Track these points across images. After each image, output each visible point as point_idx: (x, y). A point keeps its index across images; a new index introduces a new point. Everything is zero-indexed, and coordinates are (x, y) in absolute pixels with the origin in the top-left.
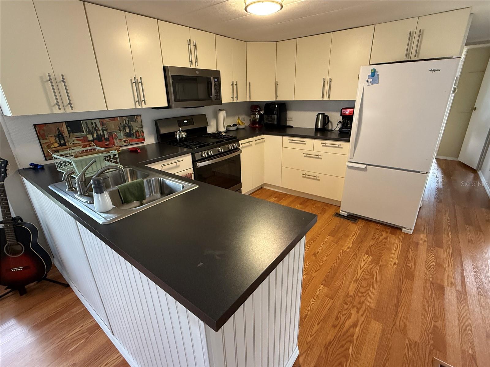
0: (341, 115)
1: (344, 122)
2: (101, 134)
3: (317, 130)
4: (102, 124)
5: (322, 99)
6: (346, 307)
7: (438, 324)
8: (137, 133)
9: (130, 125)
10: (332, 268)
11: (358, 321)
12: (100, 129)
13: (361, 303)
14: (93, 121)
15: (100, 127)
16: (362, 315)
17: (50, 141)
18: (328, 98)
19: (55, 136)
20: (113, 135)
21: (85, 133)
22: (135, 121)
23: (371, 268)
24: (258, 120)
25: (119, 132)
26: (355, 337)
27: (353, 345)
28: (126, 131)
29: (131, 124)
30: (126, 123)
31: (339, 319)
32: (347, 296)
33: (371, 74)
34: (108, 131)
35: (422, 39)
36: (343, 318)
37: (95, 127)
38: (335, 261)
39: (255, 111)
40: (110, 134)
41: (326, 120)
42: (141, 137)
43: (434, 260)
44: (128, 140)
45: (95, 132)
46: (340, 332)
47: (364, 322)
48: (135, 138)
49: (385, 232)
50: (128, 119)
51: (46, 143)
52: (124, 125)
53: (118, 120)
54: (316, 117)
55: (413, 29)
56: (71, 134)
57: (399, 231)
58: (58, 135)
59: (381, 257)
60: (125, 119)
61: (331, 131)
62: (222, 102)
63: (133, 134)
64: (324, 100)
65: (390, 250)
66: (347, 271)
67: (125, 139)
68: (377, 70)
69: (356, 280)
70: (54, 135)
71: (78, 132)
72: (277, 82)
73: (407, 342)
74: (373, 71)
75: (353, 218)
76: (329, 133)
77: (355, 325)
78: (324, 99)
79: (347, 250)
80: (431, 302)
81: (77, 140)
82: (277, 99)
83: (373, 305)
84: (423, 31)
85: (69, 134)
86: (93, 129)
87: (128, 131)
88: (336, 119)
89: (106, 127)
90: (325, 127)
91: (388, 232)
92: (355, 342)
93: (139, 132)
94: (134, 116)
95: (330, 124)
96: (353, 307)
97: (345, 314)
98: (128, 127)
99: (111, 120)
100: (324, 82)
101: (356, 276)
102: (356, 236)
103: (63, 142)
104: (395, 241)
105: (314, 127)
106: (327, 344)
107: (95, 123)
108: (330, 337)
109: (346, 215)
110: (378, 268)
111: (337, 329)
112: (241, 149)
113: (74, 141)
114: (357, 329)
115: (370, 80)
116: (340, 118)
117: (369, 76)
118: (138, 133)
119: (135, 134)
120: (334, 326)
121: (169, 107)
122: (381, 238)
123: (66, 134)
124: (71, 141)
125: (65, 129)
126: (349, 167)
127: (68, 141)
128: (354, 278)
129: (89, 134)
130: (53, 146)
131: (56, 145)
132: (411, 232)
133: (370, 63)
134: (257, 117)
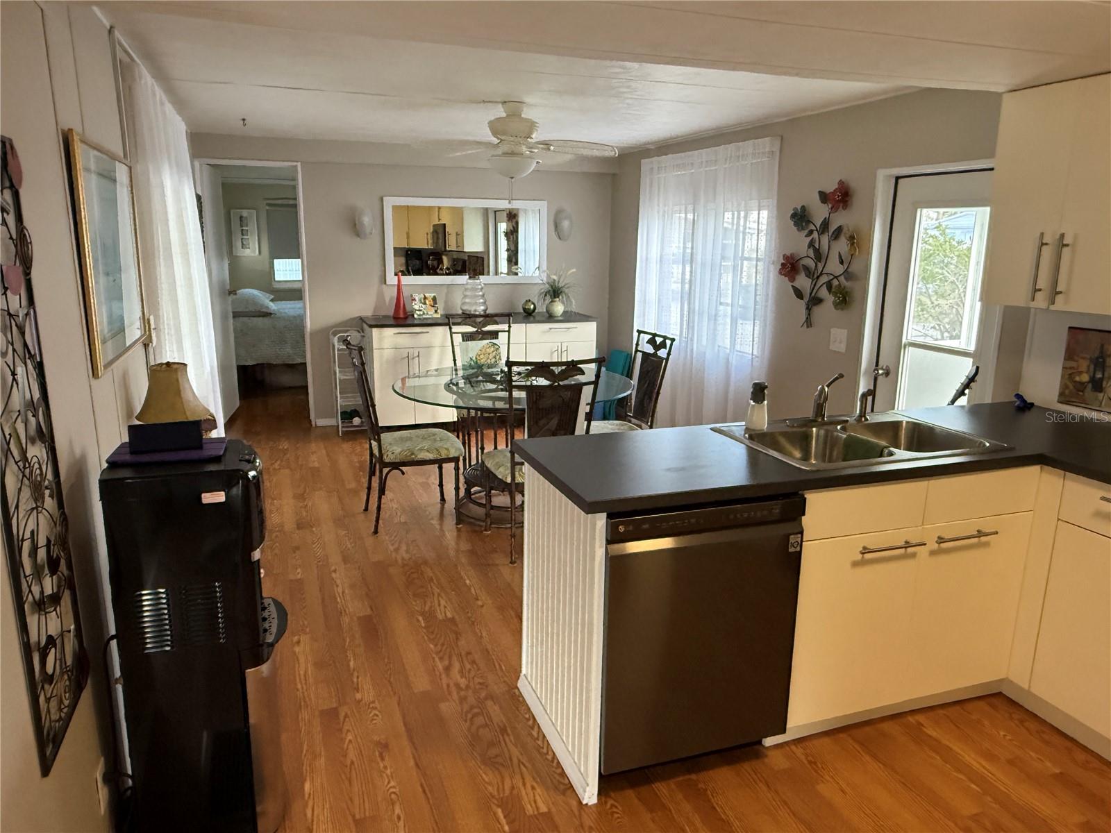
17: (1079, 366)
19: (1091, 360)
51: (1071, 368)
58: (1097, 358)
70: (1088, 357)
103: (1099, 375)
130: (1077, 379)
131: (1085, 378)
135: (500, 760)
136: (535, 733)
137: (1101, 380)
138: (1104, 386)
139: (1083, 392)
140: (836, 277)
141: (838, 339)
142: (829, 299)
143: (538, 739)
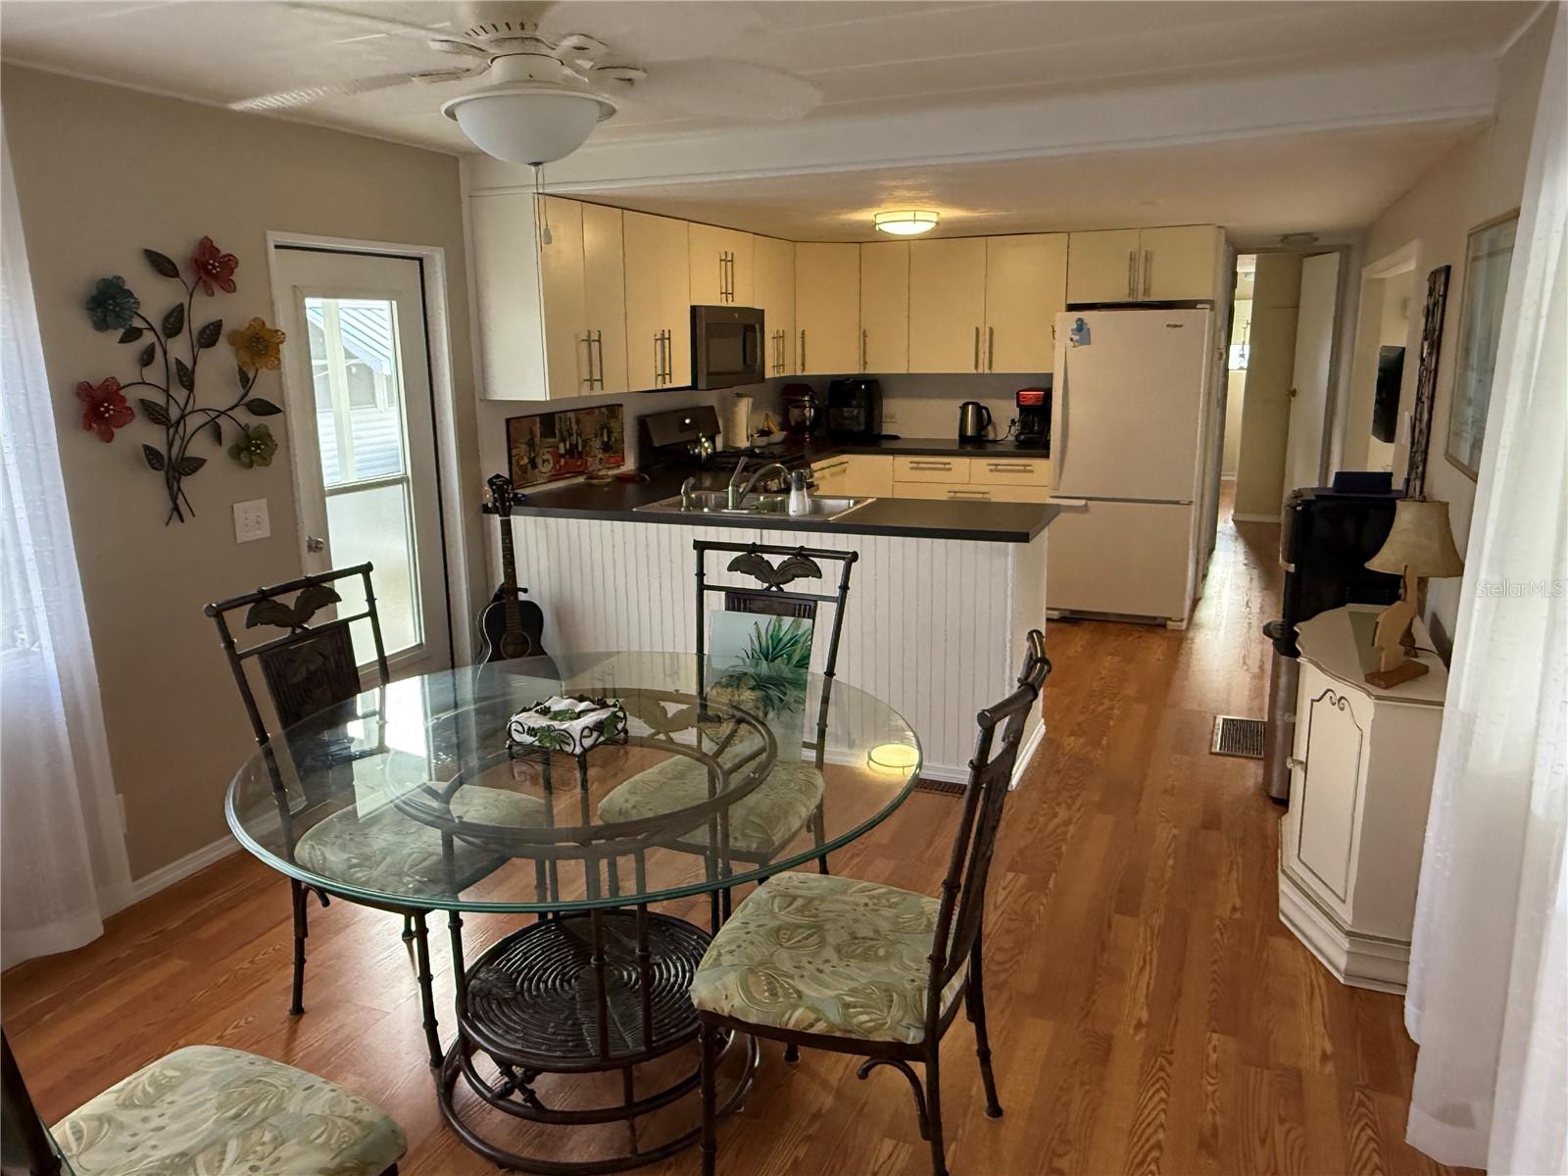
0: (1018, 405)
1: (1027, 419)
2: (575, 442)
3: (964, 439)
5: (975, 372)
6: (1093, 699)
8: (616, 444)
9: (608, 425)
11: (1114, 706)
12: (575, 432)
13: (1115, 695)
14: (568, 415)
15: (574, 428)
16: (1119, 702)
17: (519, 452)
18: (988, 368)
19: (527, 443)
20: (588, 445)
21: (558, 439)
22: (616, 418)
23: (1123, 666)
24: (810, 422)
25: (595, 440)
27: (1113, 720)
28: (603, 437)
29: (610, 424)
30: (605, 421)
32: (1094, 691)
33: (1075, 326)
34: (583, 436)
35: (1151, 264)
36: (1092, 707)
37: (570, 427)
39: (801, 398)
40: (584, 444)
41: (983, 419)
42: (620, 454)
45: (569, 437)
46: (1093, 715)
47: (1124, 705)
48: (612, 453)
50: (608, 412)
52: (601, 425)
53: (596, 414)
54: (959, 412)
55: (1135, 249)
56: (543, 440)
57: (1160, 628)
58: (531, 440)
59: (1135, 656)
60: (604, 413)
61: (995, 442)
62: (764, 377)
63: (611, 446)
65: (1149, 649)
67: (601, 456)
68: (1085, 321)
69: (1101, 678)
70: (525, 441)
71: (550, 437)
72: (865, 331)
74: (1079, 322)
75: (1071, 620)
76: (989, 445)
77: (1112, 708)
78: (980, 371)
81: (548, 452)
82: (864, 369)
83: (1132, 695)
84: (1151, 252)
85: (541, 438)
86: (566, 431)
87: (606, 439)
88: (1005, 414)
89: (581, 427)
90: (982, 433)
91: (1142, 629)
92: (1115, 718)
94: (614, 408)
95: (990, 428)
96: (1104, 698)
97: (1095, 704)
98: (606, 430)
99: (589, 415)
100: (978, 334)
103: (533, 455)
104: (1156, 641)
105: (956, 436)
106: (1079, 722)
107: (570, 419)
108: (1081, 718)
109: (1057, 618)
110: (1133, 666)
111: (1089, 713)
113: (544, 454)
114: (1116, 711)
115: (1076, 338)
116: (1015, 413)
117: (1073, 331)
118: (618, 444)
119: (613, 446)
121: (694, 387)
122: (1131, 638)
123: (537, 439)
124: (541, 453)
125: (537, 429)
127: (538, 454)
128: (1098, 677)
129: (562, 441)
130: (522, 462)
131: (526, 460)
132: (1182, 626)
133: (1068, 302)
134: (808, 414)
135: (1078, 760)
138: (536, 462)
140: (223, 413)
141: (252, 520)
142: (215, 457)
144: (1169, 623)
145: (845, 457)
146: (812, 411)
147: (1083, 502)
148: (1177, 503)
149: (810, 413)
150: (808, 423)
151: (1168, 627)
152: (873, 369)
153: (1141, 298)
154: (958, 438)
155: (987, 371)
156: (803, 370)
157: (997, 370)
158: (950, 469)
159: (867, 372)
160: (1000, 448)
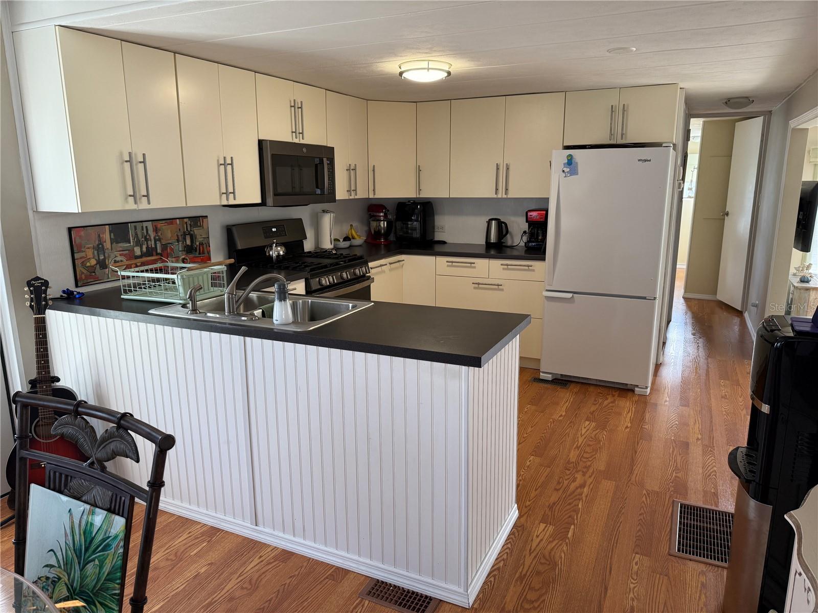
0: (527, 222)
1: (533, 231)
2: (153, 246)
3: (489, 245)
4: (156, 230)
5: (495, 196)
6: (568, 472)
7: (679, 475)
8: (201, 248)
9: (192, 232)
10: (542, 439)
11: (585, 482)
12: (152, 238)
13: (588, 468)
14: (145, 224)
15: (152, 234)
16: (590, 477)
17: (86, 255)
18: (506, 194)
19: (94, 248)
20: (168, 248)
21: (132, 244)
22: (200, 226)
23: (597, 434)
24: (384, 231)
25: (177, 244)
26: (584, 495)
27: (582, 502)
28: (186, 242)
29: (194, 231)
30: (187, 230)
31: (562, 484)
32: (569, 462)
33: (566, 161)
34: (162, 241)
35: (627, 114)
36: (566, 482)
37: (146, 234)
38: (545, 431)
39: (378, 214)
40: (164, 247)
41: (503, 228)
42: (206, 254)
43: (677, 419)
44: (188, 259)
45: (146, 242)
46: (565, 494)
47: (594, 482)
48: (197, 254)
49: (611, 395)
50: (191, 222)
51: (81, 258)
52: (184, 232)
53: (177, 223)
54: (486, 224)
55: (615, 102)
56: (114, 245)
57: (630, 394)
58: (98, 245)
59: (608, 422)
60: (186, 222)
61: (512, 247)
62: (337, 199)
63: (196, 248)
64: (498, 197)
65: (620, 414)
66: (564, 439)
67: (183, 257)
68: (574, 157)
69: (578, 447)
70: (92, 246)
71: (123, 242)
72: (419, 166)
73: (645, 492)
74: (569, 158)
75: (562, 381)
76: (509, 250)
77: (582, 486)
78: (500, 196)
79: (560, 419)
80: (672, 458)
81: (120, 255)
82: (419, 194)
83: (602, 468)
84: (628, 106)
85: (111, 244)
86: (142, 238)
87: (188, 242)
88: (518, 227)
89: (159, 234)
90: (502, 241)
91: (615, 395)
92: (584, 499)
93: (205, 246)
94: (198, 219)
95: (509, 236)
96: (577, 472)
97: (569, 479)
98: (189, 236)
99: (169, 224)
100: (498, 169)
101: (577, 443)
102: (569, 403)
103: (102, 257)
104: (626, 406)
105: (482, 241)
106: (552, 504)
107: (146, 227)
108: (554, 498)
109: (551, 380)
110: (605, 433)
111: (561, 491)
112: (372, 277)
113: (116, 256)
114: (586, 490)
115: (567, 170)
116: (525, 226)
117: (564, 164)
118: (203, 248)
119: (198, 248)
120: (557, 490)
121: (263, 203)
122: (606, 402)
123: (108, 245)
124: (112, 256)
125: (107, 236)
126: (548, 298)
127: (109, 257)
128: (575, 446)
129: (137, 245)
130: (88, 264)
131: (93, 262)
132: (646, 392)
133: (564, 145)
134: (382, 226)
135: (543, 561)
136: (501, 564)
137: (104, 260)
138: (107, 263)
139: (94, 272)
143: (503, 560)
144: (636, 389)
145: (403, 257)
146: (385, 223)
147: (570, 295)
148: (645, 298)
149: (383, 224)
150: (383, 231)
151: (636, 393)
152: (426, 194)
153: (620, 142)
154: (484, 243)
155: (504, 196)
156: (374, 194)
157: (512, 194)
158: (475, 267)
159: (421, 196)
160: (515, 253)
